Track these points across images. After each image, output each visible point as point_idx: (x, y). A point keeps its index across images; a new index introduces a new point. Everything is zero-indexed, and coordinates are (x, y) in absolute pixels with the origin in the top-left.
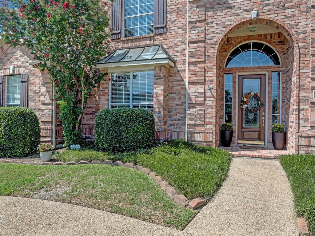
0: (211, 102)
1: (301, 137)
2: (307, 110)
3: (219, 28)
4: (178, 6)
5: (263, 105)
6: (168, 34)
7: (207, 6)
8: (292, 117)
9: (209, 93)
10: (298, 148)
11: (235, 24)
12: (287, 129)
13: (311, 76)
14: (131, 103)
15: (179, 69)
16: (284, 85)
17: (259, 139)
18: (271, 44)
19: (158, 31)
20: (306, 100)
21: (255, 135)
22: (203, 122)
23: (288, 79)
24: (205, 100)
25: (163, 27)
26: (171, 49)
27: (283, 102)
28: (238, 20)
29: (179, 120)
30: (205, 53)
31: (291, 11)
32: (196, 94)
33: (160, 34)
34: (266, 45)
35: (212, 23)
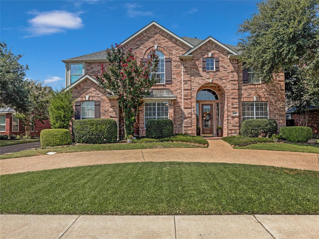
0: (194, 116)
1: (229, 130)
2: (230, 119)
3: (197, 85)
4: (177, 72)
5: (212, 118)
6: (173, 84)
7: (191, 74)
8: (225, 123)
9: (193, 113)
10: (228, 134)
11: (203, 84)
12: (223, 128)
13: (232, 107)
14: (156, 117)
15: (178, 101)
16: (221, 109)
17: (211, 133)
18: (215, 90)
19: (168, 83)
20: (230, 116)
21: (209, 132)
22: (190, 125)
23: (222, 107)
24: (191, 116)
25: (170, 81)
26: (174, 92)
27: (220, 116)
28: (204, 82)
29: (179, 125)
30: (191, 95)
31: (224, 81)
32: (188, 113)
33: (169, 84)
34: (213, 91)
35: (194, 82)
